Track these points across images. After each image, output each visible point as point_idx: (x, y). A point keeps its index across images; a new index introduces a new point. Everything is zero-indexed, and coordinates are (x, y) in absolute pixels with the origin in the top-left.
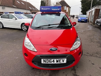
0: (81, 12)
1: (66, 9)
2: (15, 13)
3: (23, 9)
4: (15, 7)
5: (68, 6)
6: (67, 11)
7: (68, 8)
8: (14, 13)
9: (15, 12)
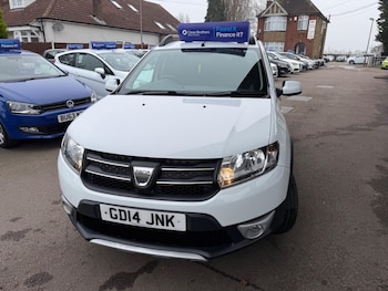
0: (378, 38)
1: (304, 28)
2: (94, 48)
3: (131, 30)
4: (100, 22)
5: (316, 14)
6: (311, 35)
7: (313, 23)
8: (90, 46)
9: (92, 43)
